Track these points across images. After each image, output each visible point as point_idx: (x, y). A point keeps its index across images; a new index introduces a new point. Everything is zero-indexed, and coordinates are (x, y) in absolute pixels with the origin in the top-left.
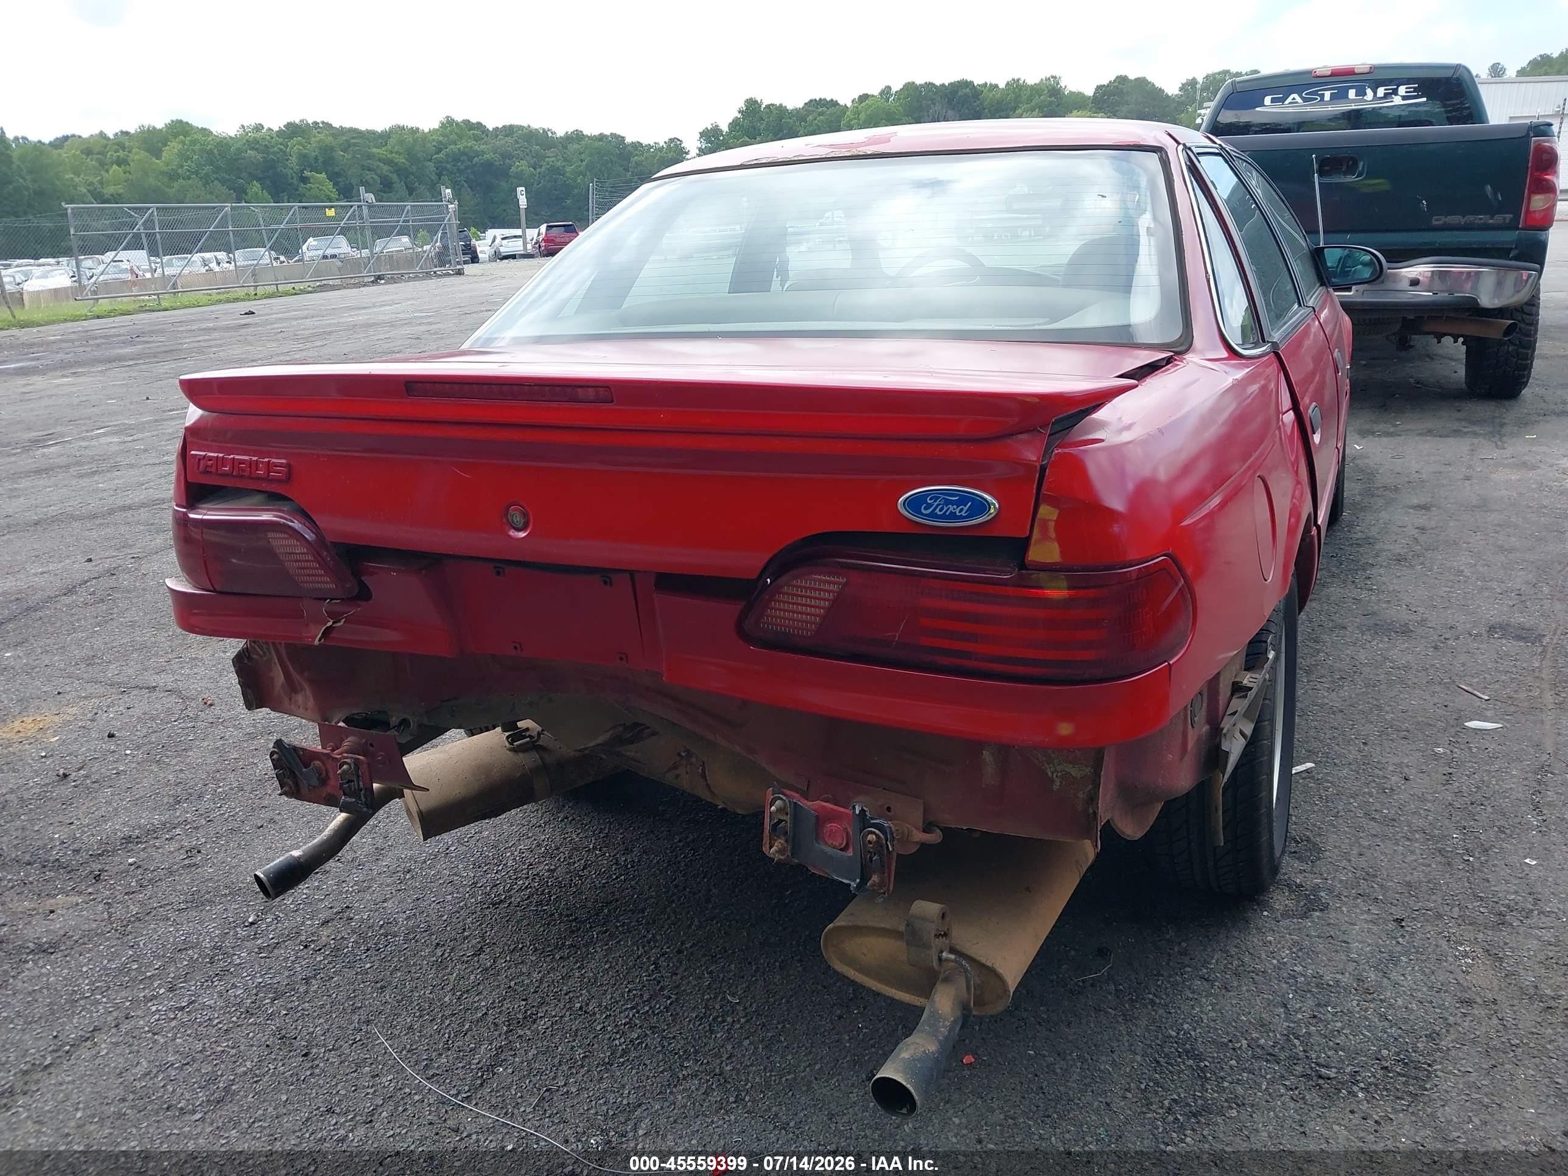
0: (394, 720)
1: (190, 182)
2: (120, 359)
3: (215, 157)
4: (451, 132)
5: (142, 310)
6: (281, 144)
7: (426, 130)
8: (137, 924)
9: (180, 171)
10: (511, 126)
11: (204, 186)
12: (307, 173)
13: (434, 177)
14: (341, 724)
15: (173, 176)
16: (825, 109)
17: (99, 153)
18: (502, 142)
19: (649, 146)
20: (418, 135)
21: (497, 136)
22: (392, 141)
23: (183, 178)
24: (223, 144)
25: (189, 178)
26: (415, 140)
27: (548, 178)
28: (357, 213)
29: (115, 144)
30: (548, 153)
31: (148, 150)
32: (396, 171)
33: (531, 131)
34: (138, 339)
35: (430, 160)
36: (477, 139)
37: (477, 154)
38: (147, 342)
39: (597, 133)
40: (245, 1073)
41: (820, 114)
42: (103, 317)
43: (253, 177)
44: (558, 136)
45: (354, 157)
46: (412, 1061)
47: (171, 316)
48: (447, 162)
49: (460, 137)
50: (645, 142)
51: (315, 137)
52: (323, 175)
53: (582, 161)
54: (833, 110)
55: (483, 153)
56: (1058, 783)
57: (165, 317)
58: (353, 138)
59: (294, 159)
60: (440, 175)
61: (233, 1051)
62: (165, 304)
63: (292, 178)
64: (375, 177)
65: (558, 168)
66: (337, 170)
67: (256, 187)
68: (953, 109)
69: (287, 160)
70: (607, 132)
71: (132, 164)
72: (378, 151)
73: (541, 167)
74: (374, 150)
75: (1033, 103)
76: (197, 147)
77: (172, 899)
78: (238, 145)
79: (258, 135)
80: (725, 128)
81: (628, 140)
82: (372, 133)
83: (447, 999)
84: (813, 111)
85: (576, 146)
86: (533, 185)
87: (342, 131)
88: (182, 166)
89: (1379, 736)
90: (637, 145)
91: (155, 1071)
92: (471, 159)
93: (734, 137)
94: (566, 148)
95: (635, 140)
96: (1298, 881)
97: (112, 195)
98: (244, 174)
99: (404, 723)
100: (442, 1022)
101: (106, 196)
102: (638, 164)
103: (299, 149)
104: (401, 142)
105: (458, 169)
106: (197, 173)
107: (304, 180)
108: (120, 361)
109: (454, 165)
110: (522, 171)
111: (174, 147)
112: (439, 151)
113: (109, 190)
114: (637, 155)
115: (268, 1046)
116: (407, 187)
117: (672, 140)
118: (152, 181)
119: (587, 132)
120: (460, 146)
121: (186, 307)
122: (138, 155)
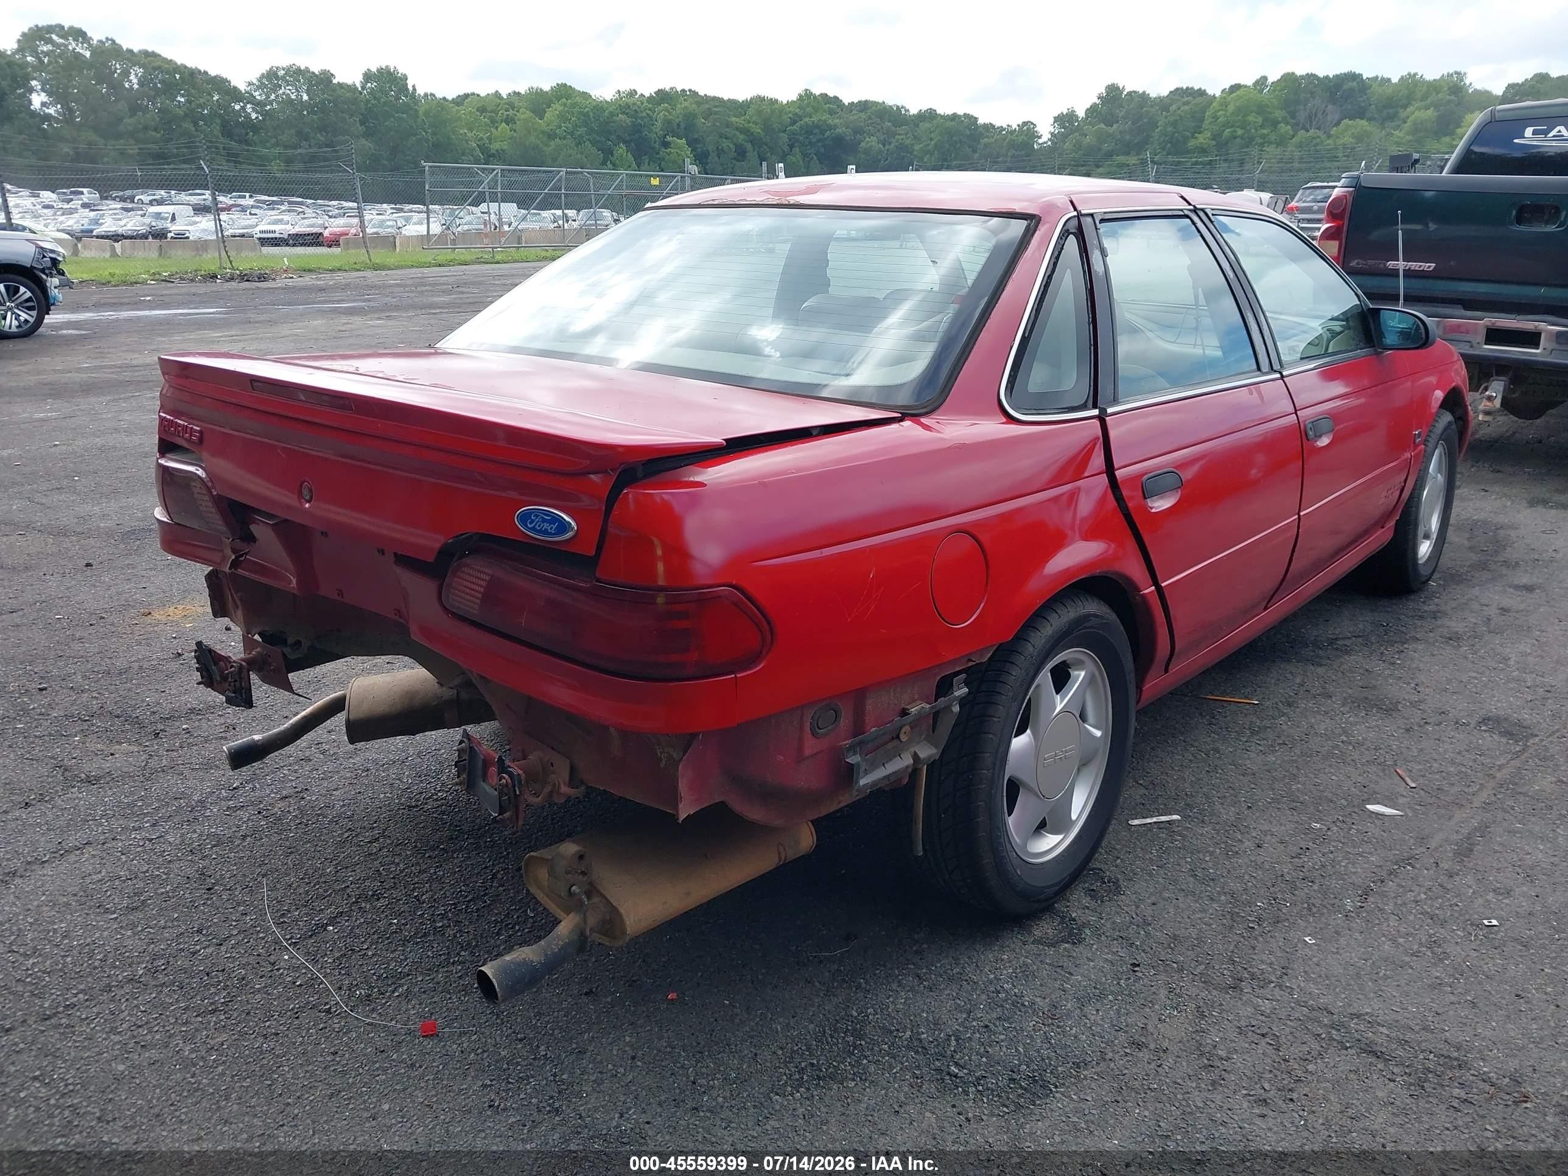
0: (290, 641)
1: (565, 142)
2: (431, 306)
3: (590, 119)
4: (808, 105)
5: (479, 261)
6: (650, 110)
7: (785, 102)
8: (161, 774)
9: (557, 131)
10: (866, 101)
11: (577, 146)
12: (669, 138)
13: (786, 149)
14: (257, 637)
15: (551, 136)
16: (1190, 98)
17: (492, 111)
18: (855, 117)
19: (1002, 129)
20: (776, 106)
21: (851, 111)
22: (750, 111)
23: (560, 138)
24: (600, 107)
25: (565, 138)
26: (773, 111)
27: (895, 155)
28: (679, 184)
29: (506, 104)
30: (899, 130)
31: (533, 111)
32: (751, 142)
33: (885, 108)
34: (457, 289)
35: (784, 131)
36: (832, 112)
37: (830, 127)
38: (463, 293)
39: (950, 113)
40: (162, 893)
41: (1187, 103)
42: (444, 266)
43: (621, 139)
44: (911, 114)
45: (714, 125)
46: (276, 909)
47: (499, 269)
48: (800, 135)
49: (816, 110)
50: (998, 123)
51: (681, 104)
52: (684, 141)
53: (931, 140)
54: (1199, 100)
55: (836, 127)
56: (664, 762)
57: (493, 270)
58: (716, 107)
59: (659, 124)
60: (791, 147)
61: (164, 877)
62: (498, 257)
63: (655, 143)
64: (731, 146)
65: (907, 146)
66: (696, 136)
67: (621, 150)
68: (1334, 104)
69: (653, 125)
70: (961, 112)
71: (518, 122)
72: (737, 120)
73: (890, 144)
74: (734, 119)
75: (1429, 101)
76: (577, 109)
77: (193, 760)
78: (611, 109)
79: (631, 101)
80: (1081, 114)
81: (981, 121)
82: (733, 102)
83: (328, 870)
84: (1178, 100)
85: (927, 125)
86: (880, 161)
87: (707, 99)
88: (560, 127)
89: (1270, 803)
90: (989, 127)
91: (107, 879)
92: (823, 132)
93: (1090, 123)
94: (918, 126)
95: (987, 121)
96: (1073, 916)
97: (497, 151)
98: (613, 137)
99: (298, 643)
100: (315, 886)
101: (493, 151)
102: (986, 146)
103: (665, 115)
104: (759, 112)
105: (810, 142)
106: (572, 134)
107: (666, 145)
108: (429, 308)
109: (807, 138)
110: (871, 147)
111: (557, 108)
112: (794, 122)
113: (495, 146)
114: (987, 137)
115: (188, 878)
116: (759, 156)
117: (1025, 123)
118: (532, 139)
119: (940, 111)
120: (815, 119)
121: (515, 261)
122: (524, 115)
